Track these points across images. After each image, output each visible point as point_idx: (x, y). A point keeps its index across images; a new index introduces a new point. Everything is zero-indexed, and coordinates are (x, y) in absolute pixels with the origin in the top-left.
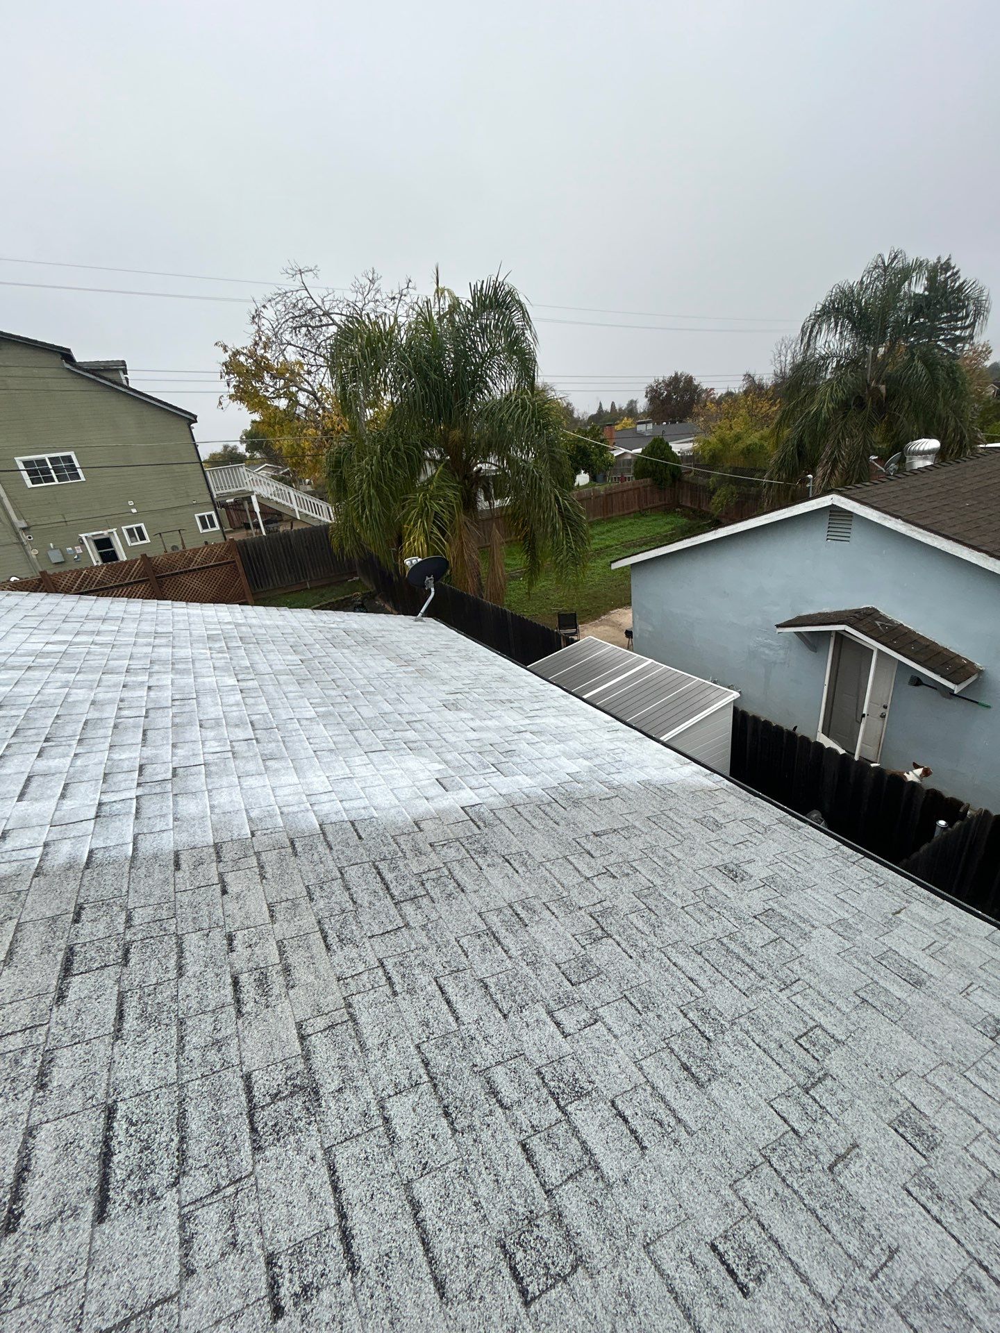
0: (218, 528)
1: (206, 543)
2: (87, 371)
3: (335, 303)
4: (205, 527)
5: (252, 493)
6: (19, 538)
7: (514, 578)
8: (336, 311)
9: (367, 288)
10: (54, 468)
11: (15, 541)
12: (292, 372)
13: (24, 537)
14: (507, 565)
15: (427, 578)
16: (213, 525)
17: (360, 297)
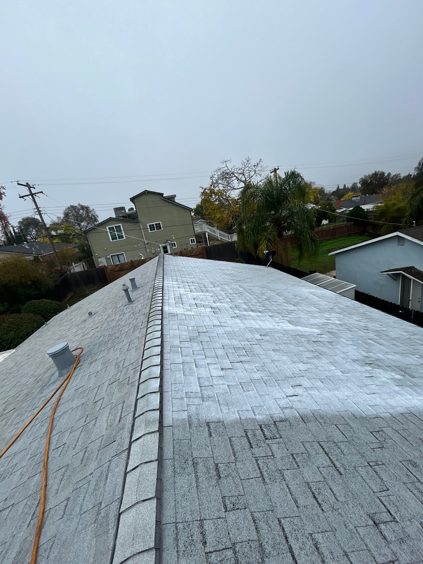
0: (195, 243)
1: (192, 248)
2: (166, 199)
3: (235, 170)
4: (192, 243)
5: (206, 232)
6: (145, 246)
7: (294, 260)
8: (235, 172)
9: (246, 163)
11: (144, 247)
12: (221, 193)
13: (147, 246)
14: (292, 255)
15: (270, 256)
16: (194, 242)
17: (244, 166)
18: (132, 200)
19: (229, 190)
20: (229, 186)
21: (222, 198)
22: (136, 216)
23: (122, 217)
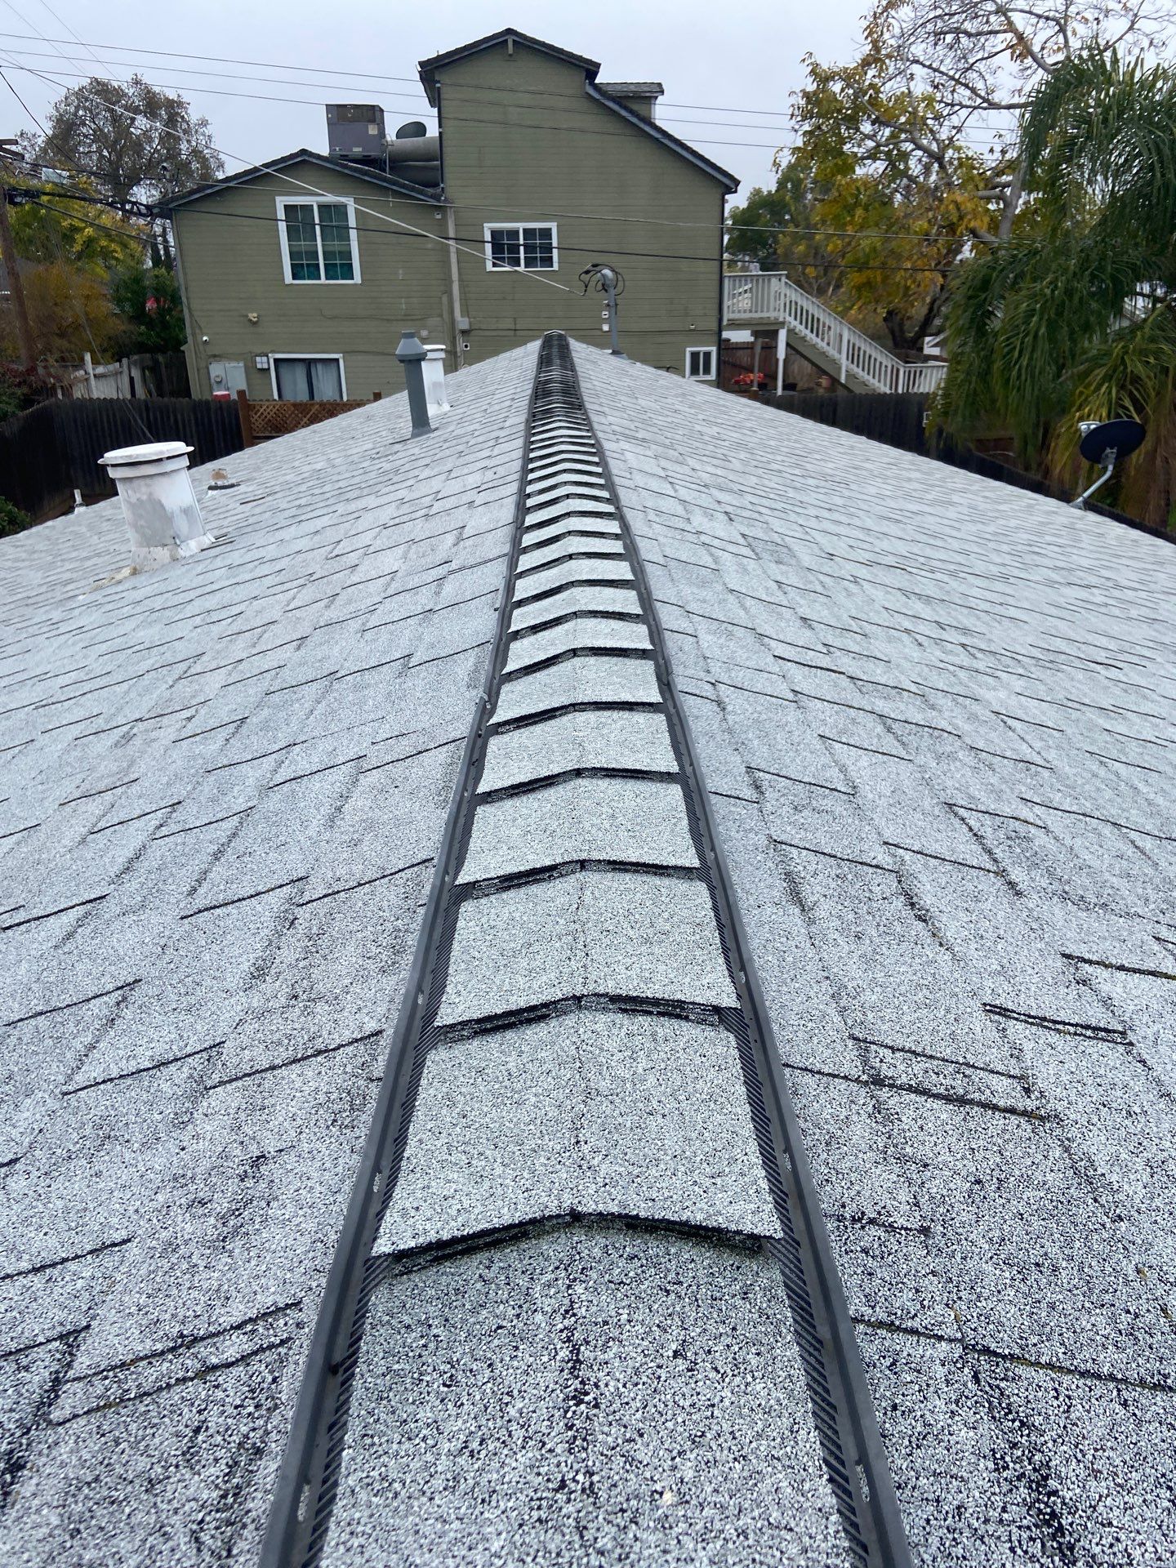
0: (714, 374)
2: (613, 99)
4: (694, 370)
5: (783, 324)
6: (454, 344)
10: (525, 245)
11: (448, 346)
12: (913, 115)
13: (460, 345)
15: (1108, 450)
16: (707, 370)
18: (432, 72)
19: (963, 106)
20: (966, 86)
21: (912, 146)
22: (433, 168)
23: (366, 160)
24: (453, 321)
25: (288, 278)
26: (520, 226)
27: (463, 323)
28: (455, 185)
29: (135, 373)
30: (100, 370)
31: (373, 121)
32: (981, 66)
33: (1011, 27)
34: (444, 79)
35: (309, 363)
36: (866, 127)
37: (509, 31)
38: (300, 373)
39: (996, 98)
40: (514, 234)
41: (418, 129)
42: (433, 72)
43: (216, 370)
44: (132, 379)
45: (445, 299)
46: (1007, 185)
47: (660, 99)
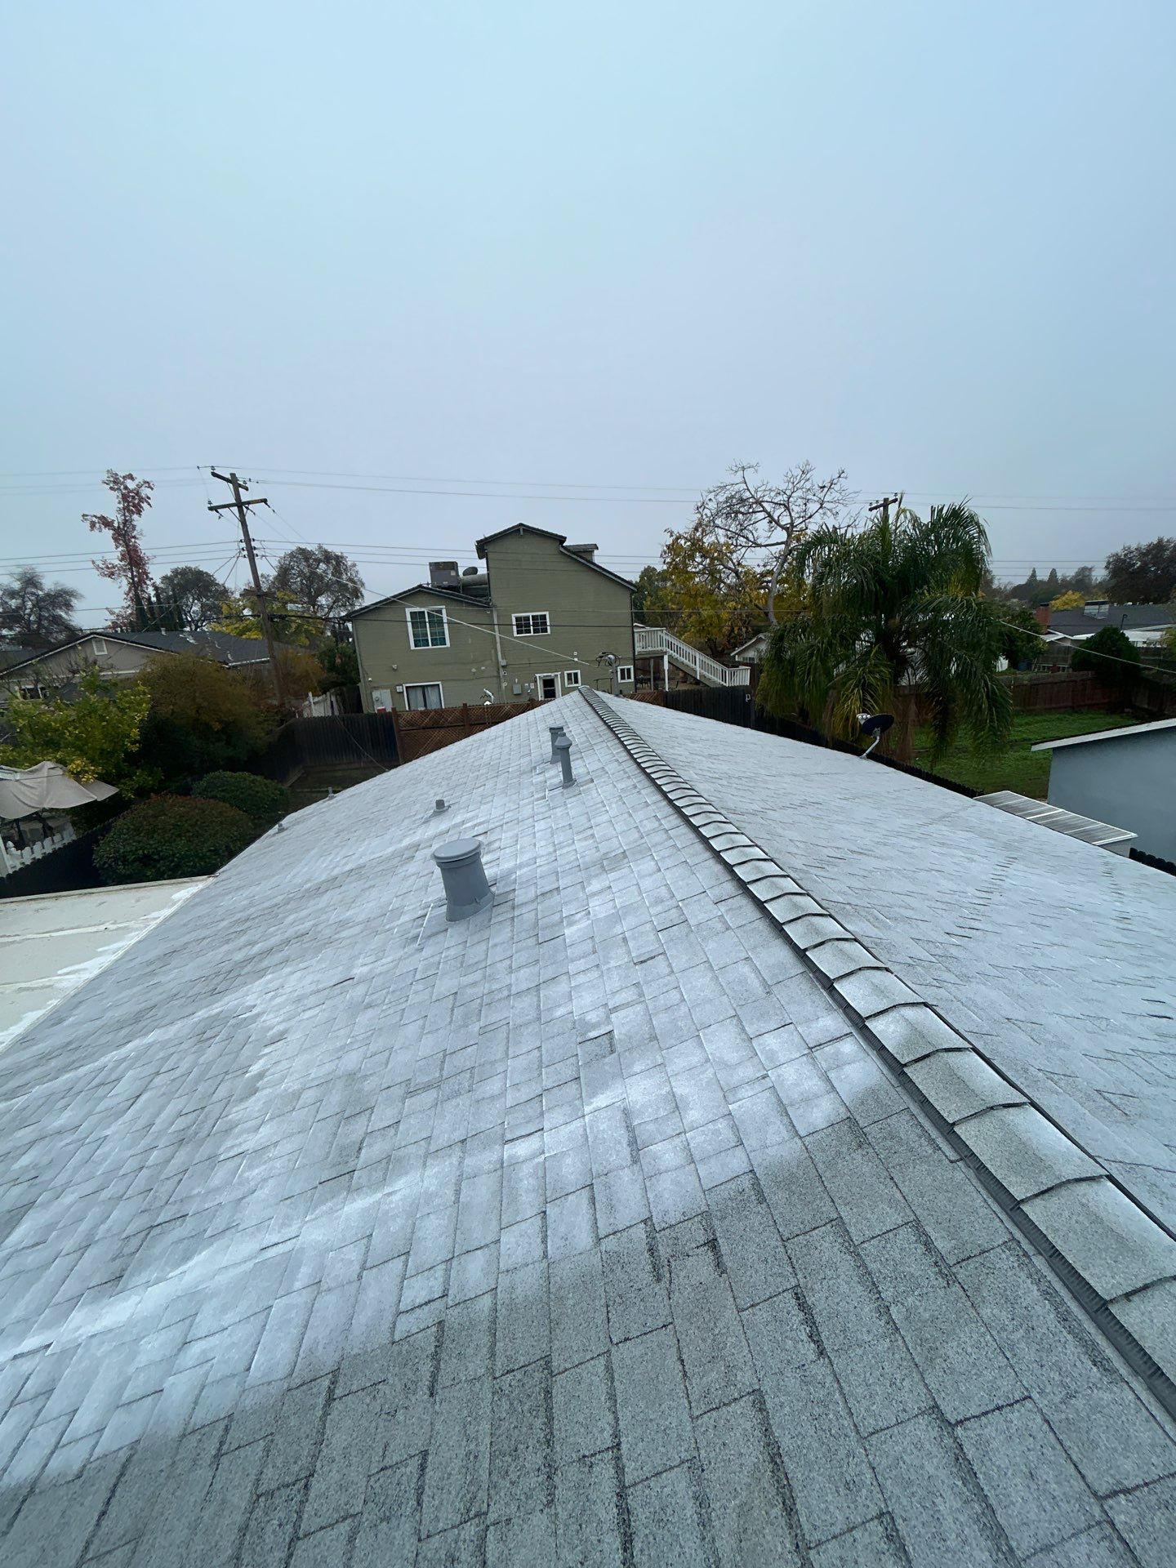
0: (632, 680)
2: (574, 553)
4: (623, 678)
5: (666, 653)
6: (498, 672)
10: (533, 623)
11: (496, 674)
13: (502, 673)
15: (876, 729)
16: (629, 677)
18: (482, 545)
19: (743, 546)
20: (743, 537)
21: (722, 567)
22: (486, 589)
23: (449, 588)
24: (498, 662)
25: (413, 647)
26: (530, 614)
27: (503, 663)
28: (496, 597)
29: (333, 699)
30: (316, 699)
31: (453, 569)
32: (750, 528)
33: (764, 510)
34: (489, 549)
35: (423, 687)
36: (698, 560)
37: (521, 525)
38: (419, 693)
39: (759, 542)
40: (528, 617)
41: (474, 570)
42: (483, 547)
43: (376, 694)
44: (332, 702)
45: (493, 651)
46: (770, 582)
47: (596, 552)
